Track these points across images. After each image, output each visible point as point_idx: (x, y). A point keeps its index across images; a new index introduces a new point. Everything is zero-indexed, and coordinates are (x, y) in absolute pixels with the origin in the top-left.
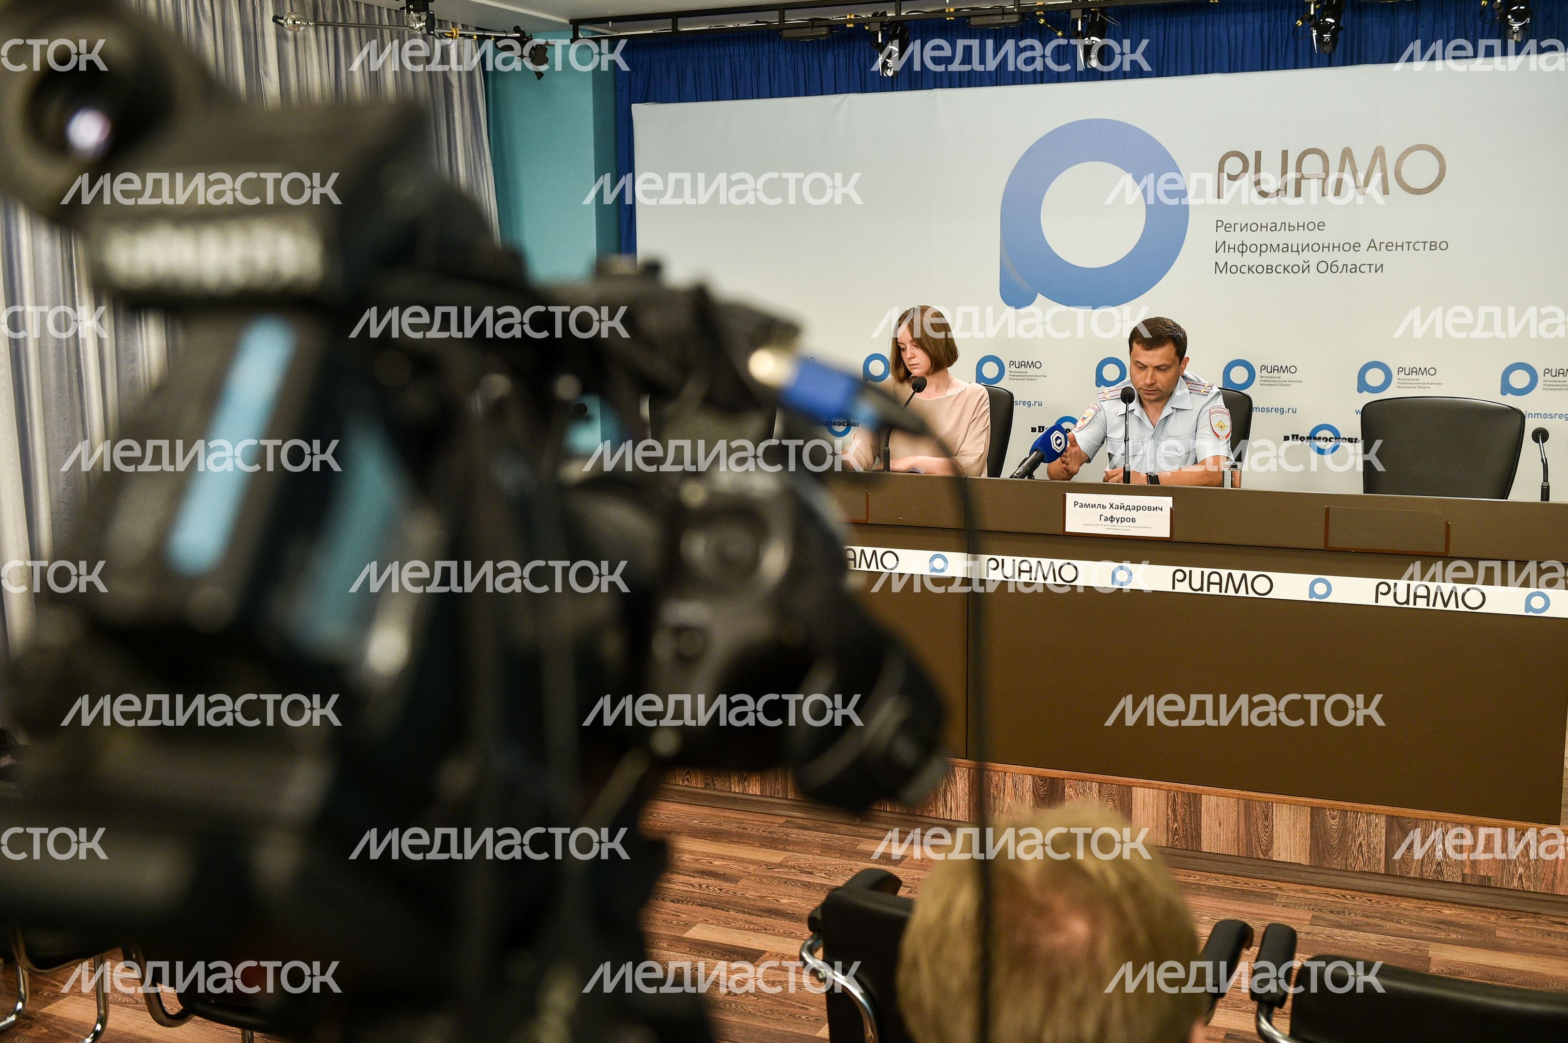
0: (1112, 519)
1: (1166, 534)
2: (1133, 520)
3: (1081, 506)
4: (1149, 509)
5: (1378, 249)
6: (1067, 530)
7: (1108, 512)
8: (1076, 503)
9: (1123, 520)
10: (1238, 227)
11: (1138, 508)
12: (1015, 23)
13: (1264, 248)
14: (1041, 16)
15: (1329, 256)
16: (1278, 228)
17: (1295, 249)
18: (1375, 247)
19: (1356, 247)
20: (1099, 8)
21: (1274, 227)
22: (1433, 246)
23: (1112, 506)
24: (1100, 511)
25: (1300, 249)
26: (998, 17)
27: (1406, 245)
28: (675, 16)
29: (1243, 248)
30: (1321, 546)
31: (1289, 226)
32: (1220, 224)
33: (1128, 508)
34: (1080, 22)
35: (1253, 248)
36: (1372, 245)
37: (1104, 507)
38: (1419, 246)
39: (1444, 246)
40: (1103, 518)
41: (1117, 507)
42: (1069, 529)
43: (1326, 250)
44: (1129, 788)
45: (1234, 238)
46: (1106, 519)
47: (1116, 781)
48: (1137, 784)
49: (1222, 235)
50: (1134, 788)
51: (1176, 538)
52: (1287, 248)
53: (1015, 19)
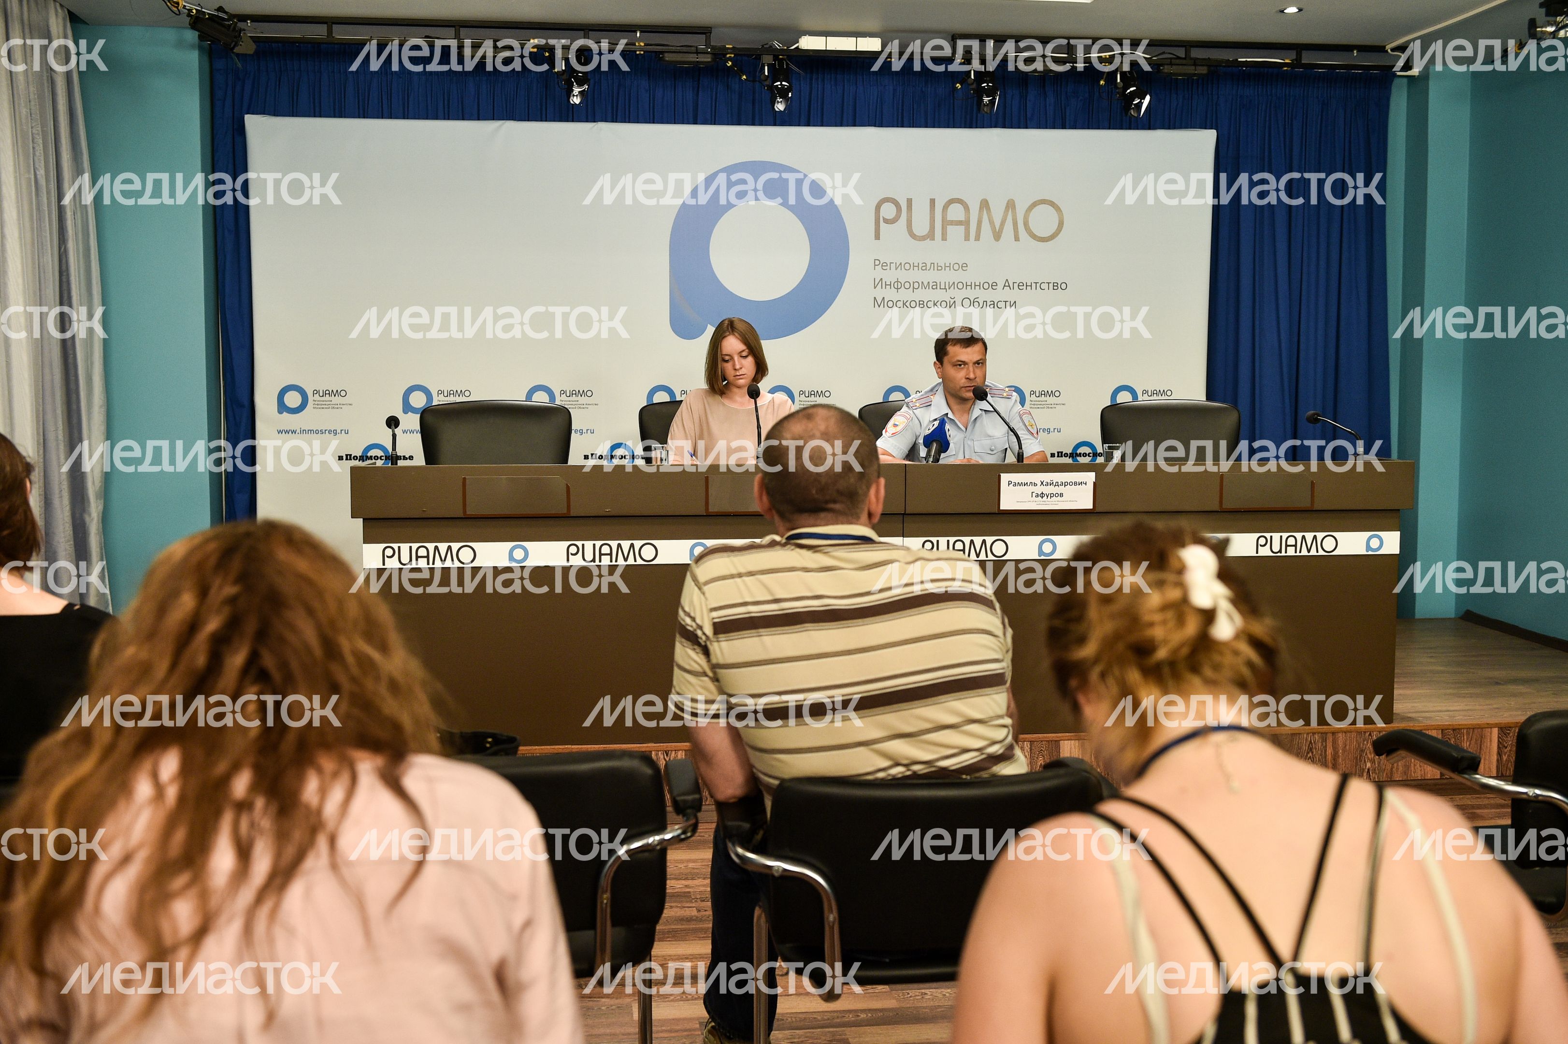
0: (1042, 495)
1: (1090, 506)
2: (1061, 495)
3: (1015, 485)
4: (1075, 484)
5: (1012, 288)
6: (1001, 508)
7: (1039, 489)
8: (1010, 483)
9: (1052, 495)
10: (893, 266)
11: (1065, 484)
12: (708, 62)
13: (916, 285)
14: (730, 59)
15: (972, 294)
16: (928, 268)
17: (943, 287)
18: (1009, 286)
19: (993, 286)
20: (787, 56)
21: (924, 267)
22: (1056, 286)
23: (1042, 483)
24: (1032, 488)
25: (947, 287)
26: (692, 55)
27: (1034, 285)
28: (331, 22)
29: (897, 285)
30: (1216, 508)
31: (938, 266)
32: (877, 262)
33: (1057, 484)
34: (766, 68)
35: (907, 285)
36: (1007, 285)
37: (1035, 485)
38: (1044, 286)
39: (1064, 286)
40: (1034, 495)
41: (1047, 484)
42: (1003, 507)
43: (969, 288)
44: (1057, 742)
45: (890, 276)
46: (1037, 496)
47: (1046, 737)
48: (1064, 738)
49: (879, 273)
50: (1061, 742)
51: (1097, 510)
52: (935, 286)
53: (708, 59)
